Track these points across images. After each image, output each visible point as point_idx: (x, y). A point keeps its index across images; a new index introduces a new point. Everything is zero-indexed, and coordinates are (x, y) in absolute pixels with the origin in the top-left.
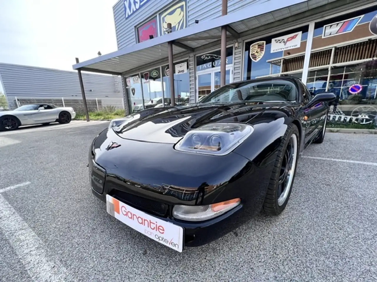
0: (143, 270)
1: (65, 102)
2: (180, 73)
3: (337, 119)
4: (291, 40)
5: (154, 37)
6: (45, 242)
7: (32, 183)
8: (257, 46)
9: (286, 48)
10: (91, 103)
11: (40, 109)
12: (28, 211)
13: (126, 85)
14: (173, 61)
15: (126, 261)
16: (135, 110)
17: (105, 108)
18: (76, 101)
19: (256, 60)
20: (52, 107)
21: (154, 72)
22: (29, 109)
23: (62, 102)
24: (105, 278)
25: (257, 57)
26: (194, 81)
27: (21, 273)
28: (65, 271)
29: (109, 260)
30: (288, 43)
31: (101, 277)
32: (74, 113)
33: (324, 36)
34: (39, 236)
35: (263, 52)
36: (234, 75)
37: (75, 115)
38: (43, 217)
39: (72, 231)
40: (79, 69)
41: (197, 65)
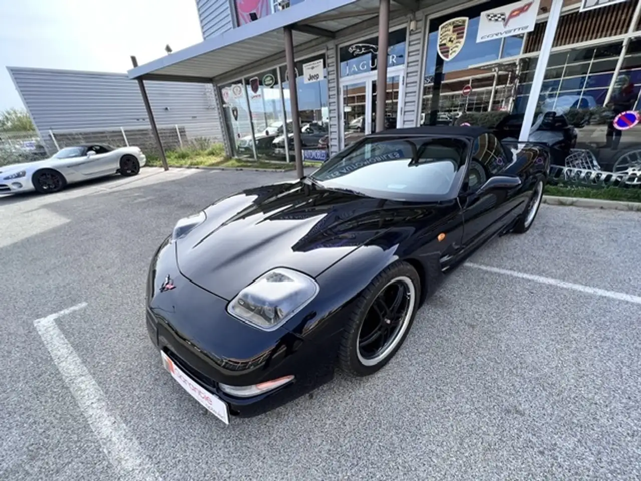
0: (199, 432)
1: (126, 135)
2: (311, 81)
3: (583, 175)
4: (518, 15)
5: (258, 17)
6: (106, 393)
7: (88, 305)
8: (451, 28)
9: (506, 32)
10: (168, 135)
11: (90, 155)
12: (87, 349)
13: (223, 102)
14: (293, 59)
15: (184, 421)
16: (241, 148)
17: (192, 142)
18: (143, 132)
19: (447, 56)
20: (107, 148)
21: (267, 77)
22: (74, 155)
23: (122, 136)
24: (162, 437)
25: (450, 52)
26: (336, 96)
27: (85, 427)
28: (125, 427)
29: (167, 419)
30: (511, 21)
31: (158, 437)
32: (143, 156)
33: (584, 7)
34: (99, 386)
35: (463, 41)
36: (406, 87)
37: (145, 160)
38: (103, 359)
39: (133, 381)
40: (140, 79)
41: (341, 61)
